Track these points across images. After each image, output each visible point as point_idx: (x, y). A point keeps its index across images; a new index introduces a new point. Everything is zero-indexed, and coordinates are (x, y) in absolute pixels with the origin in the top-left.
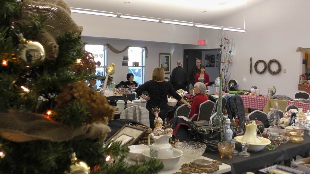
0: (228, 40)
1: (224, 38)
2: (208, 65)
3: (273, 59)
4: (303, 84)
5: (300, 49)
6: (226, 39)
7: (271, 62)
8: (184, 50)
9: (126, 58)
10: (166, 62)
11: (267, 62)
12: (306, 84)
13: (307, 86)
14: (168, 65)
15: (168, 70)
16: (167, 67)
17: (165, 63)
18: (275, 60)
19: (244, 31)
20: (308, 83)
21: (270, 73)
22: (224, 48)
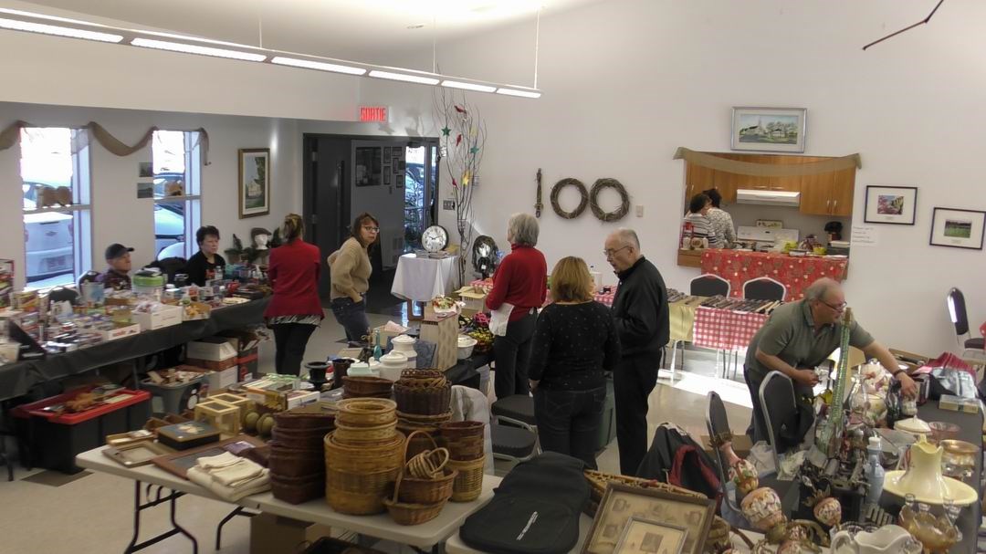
0: (465, 112)
1: (456, 107)
2: (366, 181)
3: (606, 177)
4: (692, 248)
5: (682, 154)
6: (459, 110)
7: (602, 184)
8: (304, 134)
9: (147, 171)
10: (257, 177)
11: (589, 185)
12: (697, 249)
13: (701, 256)
14: (263, 187)
15: (264, 205)
16: (260, 192)
17: (256, 180)
18: (613, 181)
19: (537, 96)
20: (702, 247)
21: (597, 216)
22: (459, 140)
